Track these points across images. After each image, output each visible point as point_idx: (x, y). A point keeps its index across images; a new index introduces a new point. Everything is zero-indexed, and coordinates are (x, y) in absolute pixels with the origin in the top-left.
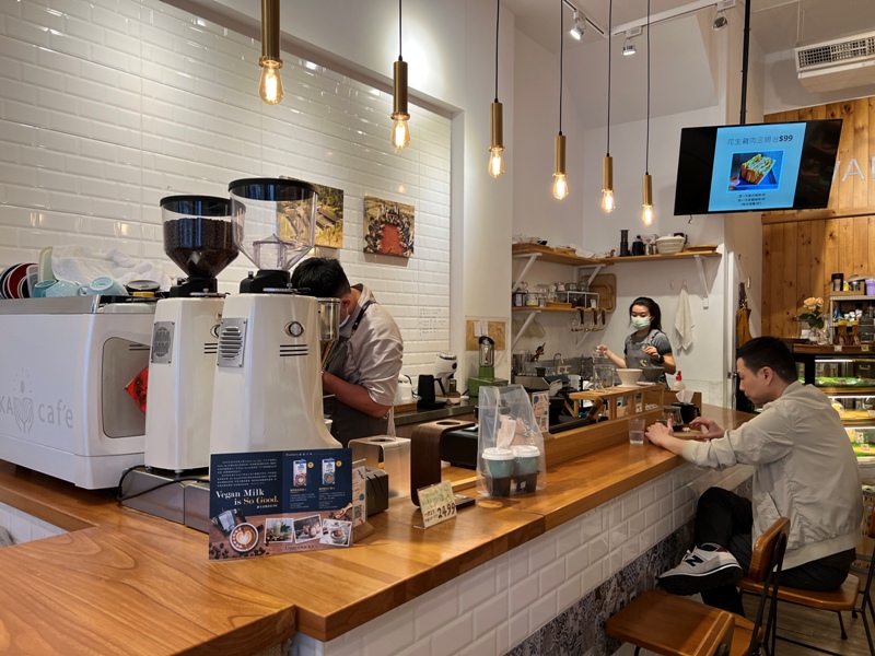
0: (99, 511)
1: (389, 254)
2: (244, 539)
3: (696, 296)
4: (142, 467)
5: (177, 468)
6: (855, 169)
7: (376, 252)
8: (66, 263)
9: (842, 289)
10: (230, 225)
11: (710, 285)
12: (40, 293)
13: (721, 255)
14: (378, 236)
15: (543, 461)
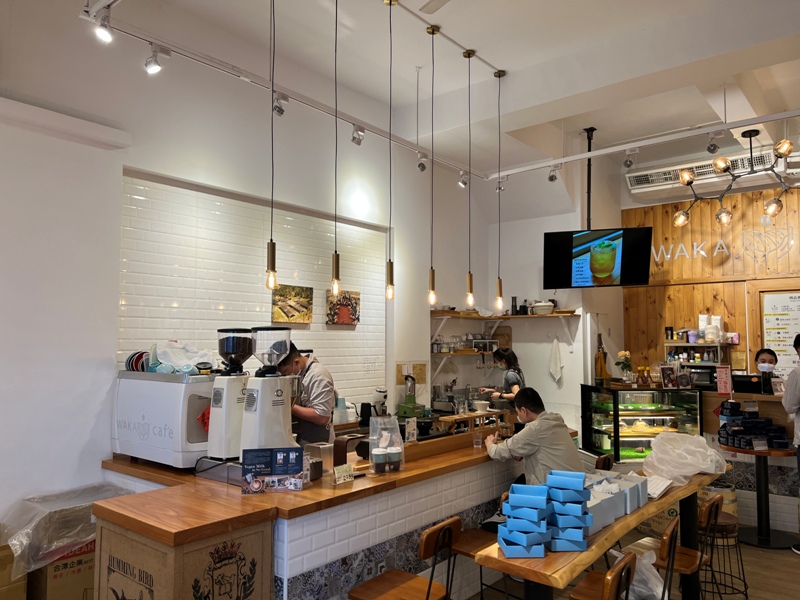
0: (187, 478)
1: (342, 324)
2: (256, 486)
3: (565, 344)
4: (206, 457)
5: (224, 457)
6: (682, 251)
7: (333, 323)
8: (165, 353)
9: (672, 338)
10: (250, 340)
11: (573, 337)
12: (152, 370)
13: (579, 316)
14: (336, 314)
15: (403, 455)
